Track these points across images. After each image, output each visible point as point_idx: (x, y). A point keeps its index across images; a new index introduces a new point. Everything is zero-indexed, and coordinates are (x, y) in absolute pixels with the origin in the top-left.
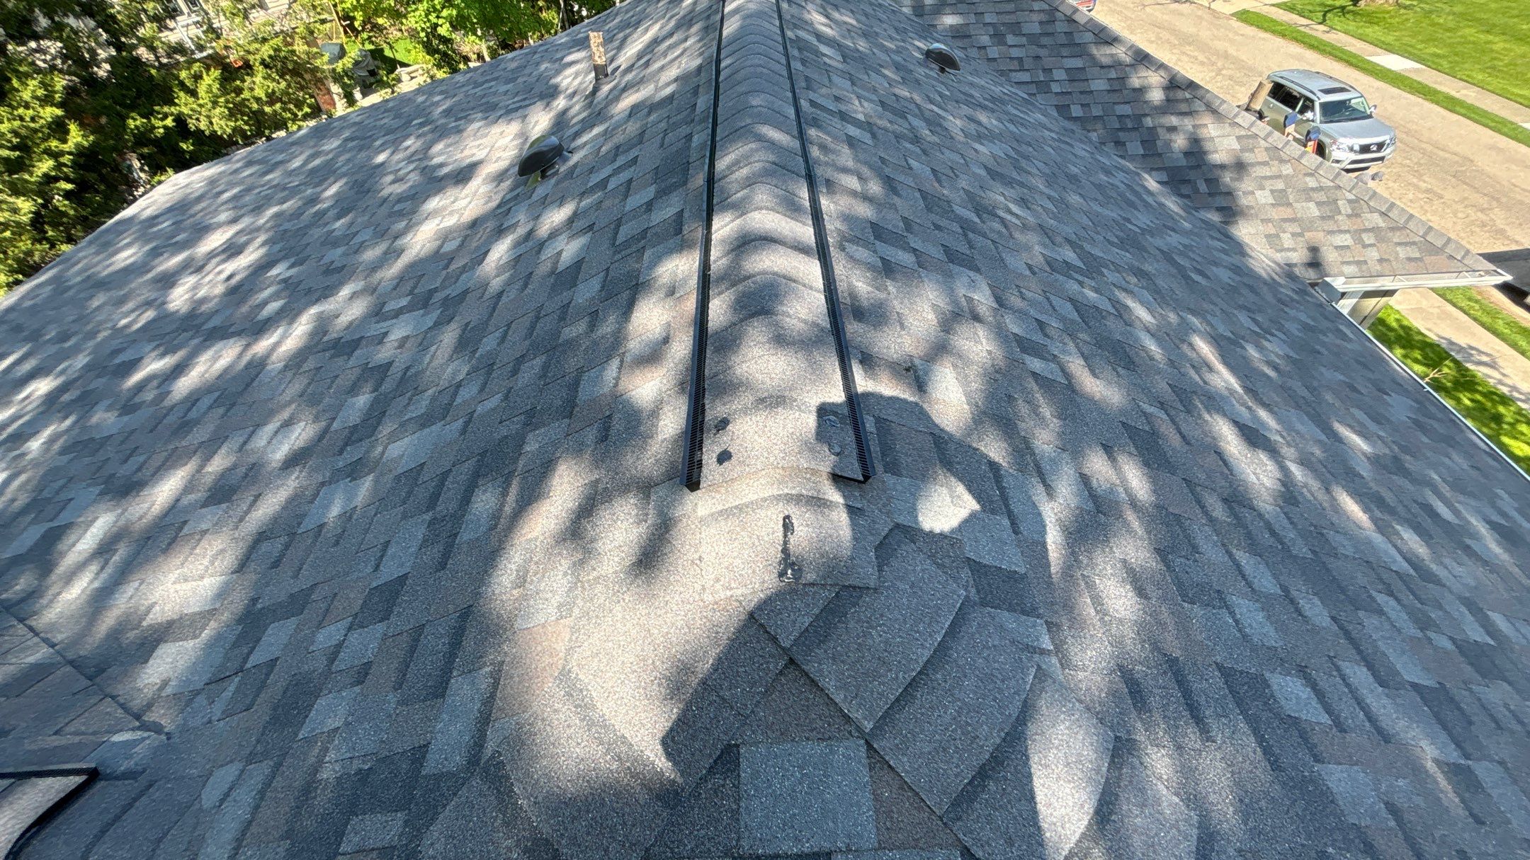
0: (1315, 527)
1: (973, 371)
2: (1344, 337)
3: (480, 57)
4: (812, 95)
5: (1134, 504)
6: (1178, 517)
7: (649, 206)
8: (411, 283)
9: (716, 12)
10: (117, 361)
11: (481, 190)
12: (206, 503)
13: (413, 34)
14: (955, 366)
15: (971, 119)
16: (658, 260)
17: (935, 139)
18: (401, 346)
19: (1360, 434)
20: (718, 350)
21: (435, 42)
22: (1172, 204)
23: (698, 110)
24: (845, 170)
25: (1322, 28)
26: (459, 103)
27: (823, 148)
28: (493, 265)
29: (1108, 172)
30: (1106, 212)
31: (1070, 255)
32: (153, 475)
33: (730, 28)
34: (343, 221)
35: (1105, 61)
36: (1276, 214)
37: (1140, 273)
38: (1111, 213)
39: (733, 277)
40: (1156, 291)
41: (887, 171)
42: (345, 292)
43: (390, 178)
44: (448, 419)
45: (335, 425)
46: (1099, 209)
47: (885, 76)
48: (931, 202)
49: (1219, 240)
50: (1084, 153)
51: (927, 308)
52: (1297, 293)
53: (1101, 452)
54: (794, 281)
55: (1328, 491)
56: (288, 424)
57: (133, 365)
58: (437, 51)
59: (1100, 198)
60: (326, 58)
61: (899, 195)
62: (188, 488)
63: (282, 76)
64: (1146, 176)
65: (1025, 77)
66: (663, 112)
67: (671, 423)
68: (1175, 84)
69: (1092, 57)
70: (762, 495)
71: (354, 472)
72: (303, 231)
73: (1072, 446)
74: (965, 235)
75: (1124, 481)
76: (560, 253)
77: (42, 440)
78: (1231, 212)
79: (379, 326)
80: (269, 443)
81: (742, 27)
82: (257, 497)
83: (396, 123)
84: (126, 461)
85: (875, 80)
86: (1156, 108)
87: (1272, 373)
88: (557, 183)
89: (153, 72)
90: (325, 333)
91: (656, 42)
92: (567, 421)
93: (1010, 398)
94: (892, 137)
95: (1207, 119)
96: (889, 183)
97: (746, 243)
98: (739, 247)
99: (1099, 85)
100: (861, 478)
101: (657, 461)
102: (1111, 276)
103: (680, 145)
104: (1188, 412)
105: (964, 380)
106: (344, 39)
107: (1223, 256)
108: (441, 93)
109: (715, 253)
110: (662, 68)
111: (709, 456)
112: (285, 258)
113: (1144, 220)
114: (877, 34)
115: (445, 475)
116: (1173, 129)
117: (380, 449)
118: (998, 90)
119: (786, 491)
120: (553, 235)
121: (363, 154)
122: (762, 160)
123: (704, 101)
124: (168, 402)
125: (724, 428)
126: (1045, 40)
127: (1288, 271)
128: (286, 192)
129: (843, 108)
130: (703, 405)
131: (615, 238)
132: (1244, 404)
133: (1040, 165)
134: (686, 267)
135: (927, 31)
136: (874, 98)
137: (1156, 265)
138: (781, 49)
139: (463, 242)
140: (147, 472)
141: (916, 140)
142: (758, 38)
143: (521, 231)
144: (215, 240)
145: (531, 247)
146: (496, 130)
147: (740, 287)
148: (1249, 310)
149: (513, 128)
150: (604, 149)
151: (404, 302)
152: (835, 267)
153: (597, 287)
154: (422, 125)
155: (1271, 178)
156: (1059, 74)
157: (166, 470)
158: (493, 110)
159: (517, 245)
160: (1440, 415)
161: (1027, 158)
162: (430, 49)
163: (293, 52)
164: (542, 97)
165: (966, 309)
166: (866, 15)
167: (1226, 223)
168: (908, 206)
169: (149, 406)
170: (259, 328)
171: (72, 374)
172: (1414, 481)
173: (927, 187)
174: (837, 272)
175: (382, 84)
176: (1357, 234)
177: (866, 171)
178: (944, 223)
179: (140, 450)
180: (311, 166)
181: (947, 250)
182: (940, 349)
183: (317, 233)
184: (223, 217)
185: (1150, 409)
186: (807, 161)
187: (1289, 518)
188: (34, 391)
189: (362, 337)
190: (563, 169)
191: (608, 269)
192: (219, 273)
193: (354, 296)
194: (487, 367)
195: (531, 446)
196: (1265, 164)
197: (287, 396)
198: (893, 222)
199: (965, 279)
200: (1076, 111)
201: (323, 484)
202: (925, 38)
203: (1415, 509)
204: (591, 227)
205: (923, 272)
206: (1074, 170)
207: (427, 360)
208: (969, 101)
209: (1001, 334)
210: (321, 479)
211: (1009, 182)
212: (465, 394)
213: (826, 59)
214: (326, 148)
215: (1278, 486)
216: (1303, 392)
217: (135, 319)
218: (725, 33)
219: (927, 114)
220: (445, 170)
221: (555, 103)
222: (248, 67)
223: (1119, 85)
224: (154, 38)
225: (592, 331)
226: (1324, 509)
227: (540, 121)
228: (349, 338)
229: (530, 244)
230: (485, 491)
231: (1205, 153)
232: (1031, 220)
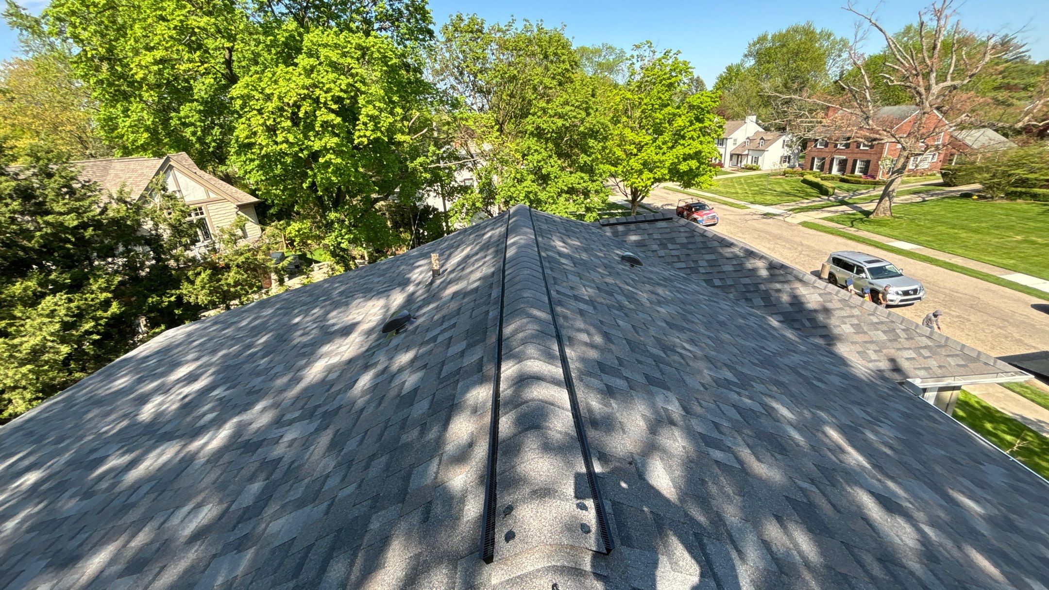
0: (958, 581)
1: (675, 463)
2: (935, 421)
3: (363, 257)
4: (557, 288)
5: (807, 564)
6: (845, 576)
7: (462, 354)
8: (303, 402)
9: (502, 243)
10: (92, 457)
11: (357, 340)
12: (121, 575)
13: (326, 247)
14: (662, 459)
15: (652, 293)
16: (467, 389)
17: (632, 306)
18: (289, 446)
19: (970, 498)
20: (505, 454)
21: (338, 251)
22: (790, 334)
23: (492, 298)
24: (579, 330)
25: (852, 229)
26: (349, 288)
27: (565, 318)
28: (359, 389)
29: (744, 318)
30: (748, 344)
31: (729, 375)
32: (89, 550)
33: (510, 253)
34: (266, 359)
35: (728, 255)
36: (860, 338)
37: (778, 383)
38: (752, 344)
39: (515, 402)
40: (791, 395)
41: (605, 328)
42: (259, 407)
43: (299, 333)
44: (317, 502)
45: (233, 506)
46: (743, 342)
47: (599, 272)
48: (633, 346)
49: (827, 356)
50: (727, 307)
51: (639, 417)
52: (890, 390)
53: (774, 521)
54: (553, 405)
55: (960, 548)
56: (199, 506)
57: (101, 461)
58: (338, 255)
59: (742, 334)
60: (273, 262)
61: (613, 343)
62: (112, 562)
63: (246, 272)
64: (770, 318)
65: (683, 265)
66: (472, 297)
67: (473, 509)
68: (772, 267)
69: (721, 254)
70: (536, 567)
71: (240, 546)
72: (239, 366)
73: (753, 519)
74: (658, 366)
75: (796, 546)
76: (404, 383)
77: (17, 521)
78: (830, 338)
79: (277, 431)
80: (182, 521)
81: (517, 253)
82: (162, 569)
83: (309, 299)
84: (73, 538)
85: (593, 275)
86: (765, 279)
87: (889, 452)
88: (405, 338)
89: (173, 272)
90: (240, 436)
91: (468, 257)
92: (400, 505)
93: (703, 482)
94: (606, 308)
95: (798, 285)
96: (606, 336)
97: (524, 380)
98: (517, 383)
99: (728, 268)
100: (605, 551)
101: (462, 538)
102: (758, 387)
103: (482, 317)
104: (833, 485)
105: (669, 469)
106: (285, 250)
107: (832, 367)
108: (339, 282)
109: (503, 386)
110: (472, 272)
111: (499, 537)
112: (224, 383)
113: (774, 346)
114: (593, 249)
115: (309, 548)
116: (778, 291)
117: (263, 526)
118: (667, 273)
119: (553, 563)
120: (401, 370)
121: (286, 318)
122: (532, 328)
123: (495, 293)
124: (117, 490)
125: (509, 513)
126: (690, 246)
127: (880, 374)
128: (234, 340)
129: (576, 293)
130: (495, 495)
131: (440, 374)
132: (874, 477)
133: (700, 317)
134: (485, 394)
135: (621, 244)
136: (593, 285)
137: (788, 377)
138: (539, 264)
139: (341, 374)
140: (86, 548)
141: (621, 308)
142: (526, 259)
143: (380, 367)
144: (182, 372)
145: (386, 377)
146: (370, 303)
147: (519, 410)
148: (859, 404)
149: (381, 302)
150: (436, 317)
151: (297, 414)
152: (577, 392)
153: (427, 406)
154: (325, 301)
155: (848, 317)
156: (702, 263)
157: (101, 545)
158: (369, 292)
159: (377, 376)
160: (1029, 480)
161: (691, 313)
162: (334, 254)
163: (256, 259)
164: (399, 285)
165: (664, 417)
166: (586, 239)
167: (829, 345)
168: (620, 349)
169: (103, 493)
170: (196, 432)
171: (56, 468)
172: (1027, 537)
173: (630, 337)
174: (578, 396)
175: (302, 273)
176: (917, 349)
177: (592, 330)
178: (643, 359)
179: (86, 529)
180: (253, 324)
181: (647, 376)
182: (651, 448)
183: (247, 367)
184: (190, 357)
185: (806, 485)
186: (556, 327)
187: (935, 575)
188: (26, 481)
189: (265, 439)
190: (411, 328)
191: (434, 394)
192: (180, 394)
193: (264, 410)
194: (347, 463)
195: (375, 525)
196: (841, 309)
197: (203, 485)
198: (612, 362)
199: (662, 396)
200: (717, 282)
201: (214, 556)
202: (620, 248)
203: (1037, 563)
204: (425, 366)
205: (634, 393)
206: (722, 318)
207: (307, 457)
208: (650, 281)
209: (690, 433)
210: (214, 552)
211: (682, 329)
212: (331, 483)
213: (565, 266)
214: (265, 314)
215: (918, 546)
216: (916, 465)
217: (112, 426)
218: (508, 255)
219: (625, 292)
220: (336, 328)
221: (408, 288)
222: (227, 268)
223: (740, 267)
224: (180, 255)
225: (422, 437)
226: (961, 566)
227: (398, 299)
228: (255, 439)
229: (385, 376)
230: (338, 562)
231: (802, 303)
232: (699, 353)
